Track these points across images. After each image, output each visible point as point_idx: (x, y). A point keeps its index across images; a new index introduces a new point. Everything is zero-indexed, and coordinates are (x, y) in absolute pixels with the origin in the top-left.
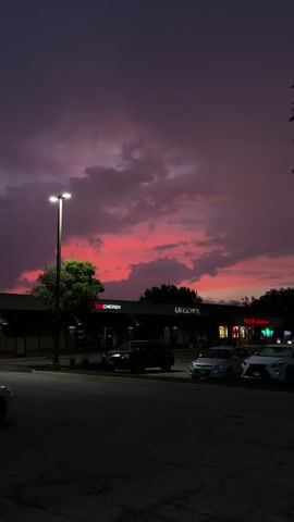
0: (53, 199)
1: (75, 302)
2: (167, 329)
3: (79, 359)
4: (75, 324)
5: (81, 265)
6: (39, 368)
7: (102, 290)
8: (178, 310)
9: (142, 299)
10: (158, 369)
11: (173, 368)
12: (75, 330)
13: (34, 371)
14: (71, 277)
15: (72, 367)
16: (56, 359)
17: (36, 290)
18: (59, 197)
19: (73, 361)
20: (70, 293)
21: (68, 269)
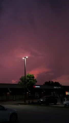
0: (23, 58)
1: (30, 85)
2: (52, 93)
3: (31, 101)
4: (28, 92)
5: (31, 75)
6: (21, 104)
7: (36, 82)
8: (55, 88)
9: (44, 84)
10: (53, 104)
11: (57, 104)
12: (28, 93)
13: (19, 105)
14: (28, 78)
15: (29, 104)
16: (25, 101)
17: (19, 82)
18: (25, 58)
19: (29, 102)
20: (28, 83)
21: (28, 77)
